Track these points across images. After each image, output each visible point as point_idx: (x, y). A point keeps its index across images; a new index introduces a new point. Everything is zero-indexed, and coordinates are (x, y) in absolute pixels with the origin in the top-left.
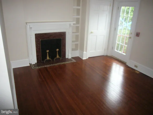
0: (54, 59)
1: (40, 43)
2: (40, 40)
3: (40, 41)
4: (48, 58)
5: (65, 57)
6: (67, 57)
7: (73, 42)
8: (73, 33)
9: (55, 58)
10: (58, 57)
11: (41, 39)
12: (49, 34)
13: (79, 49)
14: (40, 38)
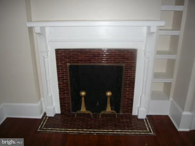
0: (101, 114)
1: (68, 71)
2: (68, 64)
3: (68, 68)
4: (83, 109)
5: (131, 112)
6: (134, 113)
7: (156, 76)
8: (159, 53)
9: (103, 112)
10: (109, 109)
11: (70, 62)
12: (91, 52)
13: (171, 99)
14: (67, 60)
